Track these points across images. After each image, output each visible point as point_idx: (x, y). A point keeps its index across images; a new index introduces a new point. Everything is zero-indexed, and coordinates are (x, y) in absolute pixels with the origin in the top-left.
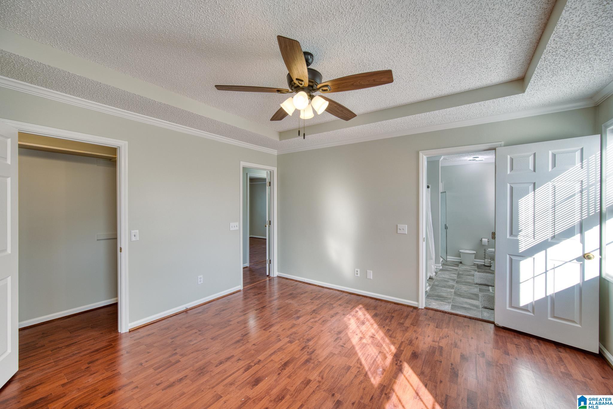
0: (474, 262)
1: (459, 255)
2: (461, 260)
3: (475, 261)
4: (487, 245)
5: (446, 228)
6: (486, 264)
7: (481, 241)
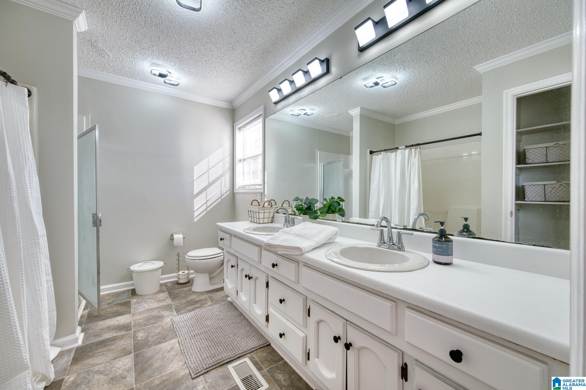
0: (161, 282)
1: (129, 276)
2: (133, 285)
3: (162, 279)
4: (182, 245)
5: (97, 222)
6: (181, 281)
7: (172, 239)
